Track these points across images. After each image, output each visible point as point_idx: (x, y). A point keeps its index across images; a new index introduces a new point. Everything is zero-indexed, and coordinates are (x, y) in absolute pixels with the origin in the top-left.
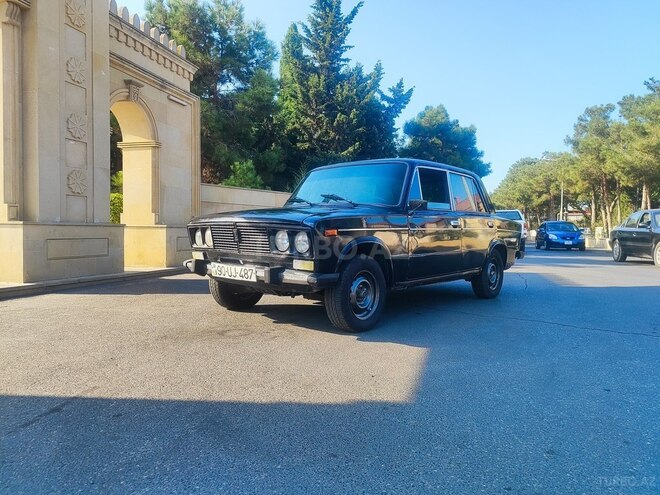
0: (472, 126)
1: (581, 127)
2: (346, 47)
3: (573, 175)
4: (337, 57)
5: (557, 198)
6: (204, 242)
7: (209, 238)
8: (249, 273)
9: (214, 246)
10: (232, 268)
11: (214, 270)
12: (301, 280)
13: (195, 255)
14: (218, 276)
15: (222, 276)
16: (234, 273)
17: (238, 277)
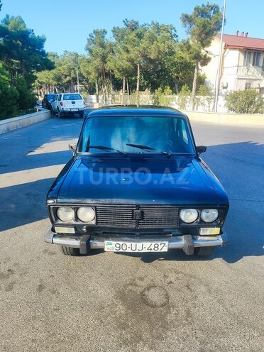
1: (91, 41)
3: (90, 69)
5: (75, 80)
6: (77, 218)
7: (88, 216)
8: (160, 247)
9: (97, 223)
10: (139, 244)
11: (110, 246)
12: (215, 245)
13: (58, 230)
14: (115, 250)
15: (121, 250)
16: (139, 247)
17: (145, 251)
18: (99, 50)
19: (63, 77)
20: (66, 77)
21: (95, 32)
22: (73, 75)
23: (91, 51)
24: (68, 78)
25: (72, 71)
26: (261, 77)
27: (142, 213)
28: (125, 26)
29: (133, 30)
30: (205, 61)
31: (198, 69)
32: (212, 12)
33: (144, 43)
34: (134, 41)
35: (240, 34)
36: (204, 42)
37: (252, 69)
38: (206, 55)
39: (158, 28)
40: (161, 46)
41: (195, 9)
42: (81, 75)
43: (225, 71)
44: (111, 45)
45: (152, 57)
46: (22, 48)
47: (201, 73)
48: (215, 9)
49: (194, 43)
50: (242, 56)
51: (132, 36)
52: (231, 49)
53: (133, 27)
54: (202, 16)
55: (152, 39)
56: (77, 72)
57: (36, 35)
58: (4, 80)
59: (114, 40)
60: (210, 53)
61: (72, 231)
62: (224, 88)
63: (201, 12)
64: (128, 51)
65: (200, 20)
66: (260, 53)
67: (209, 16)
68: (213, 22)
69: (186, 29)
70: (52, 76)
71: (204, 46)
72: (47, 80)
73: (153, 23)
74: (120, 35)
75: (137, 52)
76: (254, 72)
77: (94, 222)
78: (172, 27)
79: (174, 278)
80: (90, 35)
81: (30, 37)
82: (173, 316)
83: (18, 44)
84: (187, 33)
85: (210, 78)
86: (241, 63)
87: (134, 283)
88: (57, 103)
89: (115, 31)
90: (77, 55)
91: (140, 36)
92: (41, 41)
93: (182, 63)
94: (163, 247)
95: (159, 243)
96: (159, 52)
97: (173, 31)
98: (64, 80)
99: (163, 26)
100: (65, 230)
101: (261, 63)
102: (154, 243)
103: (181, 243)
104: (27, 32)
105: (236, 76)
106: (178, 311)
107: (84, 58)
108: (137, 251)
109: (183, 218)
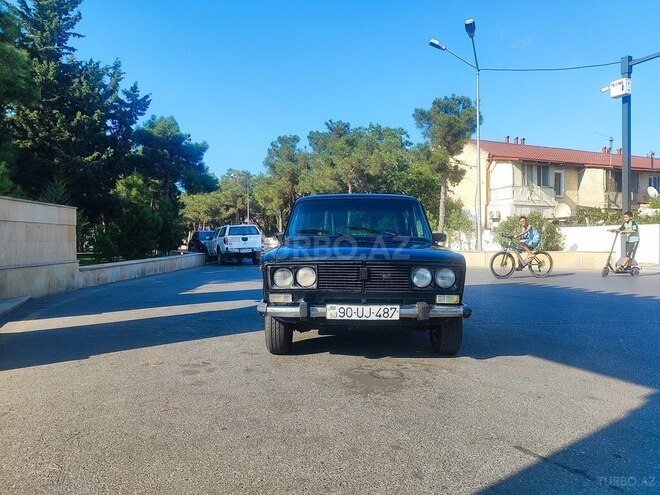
0: (204, 143)
1: (273, 151)
2: (75, 35)
3: (271, 193)
4: (61, 42)
5: (242, 213)
6: (295, 282)
7: (307, 278)
8: (390, 312)
9: (318, 286)
10: (366, 308)
11: (333, 312)
12: (454, 314)
13: (273, 298)
14: (339, 318)
15: (346, 318)
16: (367, 313)
17: (373, 317)
18: (288, 166)
19: (222, 210)
20: (227, 209)
21: (281, 140)
22: (240, 206)
23: (273, 167)
24: (231, 210)
25: (240, 200)
26: (555, 203)
27: (369, 272)
28: (327, 131)
29: (341, 135)
30: (457, 175)
31: (447, 187)
32: (461, 107)
33: (357, 154)
34: (342, 149)
35: (512, 141)
36: (452, 147)
37: (538, 190)
38: (456, 167)
39: (379, 132)
40: (386, 157)
41: (435, 103)
42: (255, 206)
43: (493, 195)
44: (306, 157)
45: (371, 173)
46: (170, 160)
47: (454, 198)
48: (465, 103)
49: (438, 150)
50: (519, 173)
51: (341, 142)
52: (498, 161)
53: (340, 130)
54: (446, 112)
55: (371, 147)
56: (248, 200)
57: (193, 142)
59: (310, 150)
60: (463, 163)
61: (289, 299)
62: (494, 220)
63: (444, 106)
64: (333, 165)
65: (443, 118)
66: (547, 167)
67: (456, 113)
68: (463, 119)
69: (422, 130)
70: (204, 208)
71: (452, 153)
72: (196, 214)
73: (371, 126)
74: (320, 142)
75: (347, 166)
76: (541, 196)
77: (315, 286)
78: (402, 132)
79: (410, 366)
80: (272, 144)
81: (183, 144)
82: (408, 383)
83: (165, 155)
84: (425, 135)
85: (469, 206)
86: (519, 182)
87: (360, 368)
88: (218, 240)
89: (313, 137)
90: (248, 175)
91: (351, 143)
92: (200, 150)
93: (421, 182)
94: (394, 313)
95: (389, 307)
96: (383, 165)
97: (404, 136)
98: (225, 214)
99: (388, 129)
100: (281, 298)
101: (552, 181)
102: (383, 307)
103: (414, 310)
104: (181, 138)
105: (512, 201)
106: (414, 381)
107: (261, 177)
108: (364, 318)
109: (415, 280)
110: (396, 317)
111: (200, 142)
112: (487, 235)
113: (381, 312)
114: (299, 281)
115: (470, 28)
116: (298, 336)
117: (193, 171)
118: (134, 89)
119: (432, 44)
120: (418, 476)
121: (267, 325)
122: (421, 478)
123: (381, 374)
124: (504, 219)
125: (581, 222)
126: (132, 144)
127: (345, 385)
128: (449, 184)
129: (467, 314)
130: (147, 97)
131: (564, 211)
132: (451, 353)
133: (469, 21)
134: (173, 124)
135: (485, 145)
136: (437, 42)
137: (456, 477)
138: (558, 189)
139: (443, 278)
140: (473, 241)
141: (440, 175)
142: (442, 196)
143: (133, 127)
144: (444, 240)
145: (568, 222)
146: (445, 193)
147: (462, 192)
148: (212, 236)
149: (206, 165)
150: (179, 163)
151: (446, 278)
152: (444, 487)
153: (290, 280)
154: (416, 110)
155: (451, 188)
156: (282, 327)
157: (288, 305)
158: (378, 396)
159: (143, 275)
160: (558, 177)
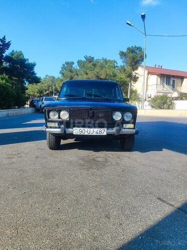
5: (51, 93)
6: (59, 117)
9: (70, 119)
10: (92, 130)
11: (76, 131)
12: (131, 133)
13: (49, 124)
14: (79, 134)
15: (82, 134)
16: (92, 132)
17: (95, 134)
18: (69, 74)
19: (44, 91)
20: (46, 91)
21: (67, 63)
22: (50, 90)
23: (63, 74)
24: (47, 92)
25: (50, 87)
26: (172, 91)
27: (93, 113)
28: (85, 60)
29: (90, 62)
30: (135, 79)
31: (131, 84)
32: (138, 51)
33: (97, 70)
34: (91, 67)
35: (157, 67)
36: (134, 67)
37: (166, 86)
38: (135, 76)
39: (106, 61)
40: (108, 71)
41: (128, 49)
42: (56, 90)
43: (149, 87)
44: (76, 71)
45: (102, 77)
46: (20, 69)
47: (134, 89)
48: (140, 49)
49: (128, 68)
50: (159, 79)
51: (90, 65)
52: (151, 74)
53: (90, 60)
54: (132, 53)
55: (102, 67)
56: (54, 88)
57: (30, 62)
58: (8, 85)
59: (78, 68)
60: (138, 74)
61: (57, 125)
62: (149, 98)
63: (131, 50)
64: (87, 74)
65: (131, 55)
66: (170, 77)
67: (136, 53)
68: (139, 56)
69: (122, 60)
70: (36, 90)
71: (134, 70)
72: (33, 93)
73: (103, 59)
74: (82, 65)
75: (93, 75)
76: (167, 88)
77: (68, 119)
78: (115, 62)
79: (110, 156)
80: (63, 65)
81: (26, 63)
82: (109, 164)
83: (18, 67)
84: (124, 62)
85: (140, 92)
86: (159, 83)
87: (89, 156)
88: (40, 103)
89: (79, 62)
90: (54, 78)
91: (95, 65)
92: (33, 66)
93: (121, 82)
94: (104, 132)
95: (102, 129)
96: (107, 75)
97: (115, 64)
98: (45, 93)
99: (109, 60)
100: (53, 125)
101: (171, 83)
102: (99, 129)
103: (113, 131)
104: (25, 60)
105: (156, 91)
106: (112, 163)
107: (58, 78)
108: (90, 134)
109: (114, 117)
110: (105, 134)
111: (33, 62)
112: (146, 103)
113: (98, 132)
114: (61, 117)
115: (143, 17)
116: (63, 142)
117: (30, 75)
118: (4, 38)
119: (127, 23)
120: (108, 217)
121: (47, 137)
122: (109, 218)
123: (97, 159)
124: (153, 97)
125: (182, 99)
126: (3, 62)
127: (81, 165)
128: (132, 83)
129: (137, 133)
130: (9, 42)
131: (175, 95)
132: (130, 150)
133: (143, 14)
134: (21, 54)
135: (147, 68)
136: (129, 23)
137: (127, 217)
138: (173, 86)
139: (127, 116)
140: (140, 105)
141: (129, 79)
142: (129, 87)
143: (4, 55)
144: (128, 101)
145: (177, 99)
146: (131, 86)
147: (137, 86)
148: (38, 101)
149: (35, 72)
150: (24, 71)
151: (128, 116)
152: (121, 224)
153: (57, 116)
154: (120, 52)
155: (133, 84)
156: (54, 137)
157: (56, 128)
158: (94, 170)
159: (8, 116)
160: (174, 81)
